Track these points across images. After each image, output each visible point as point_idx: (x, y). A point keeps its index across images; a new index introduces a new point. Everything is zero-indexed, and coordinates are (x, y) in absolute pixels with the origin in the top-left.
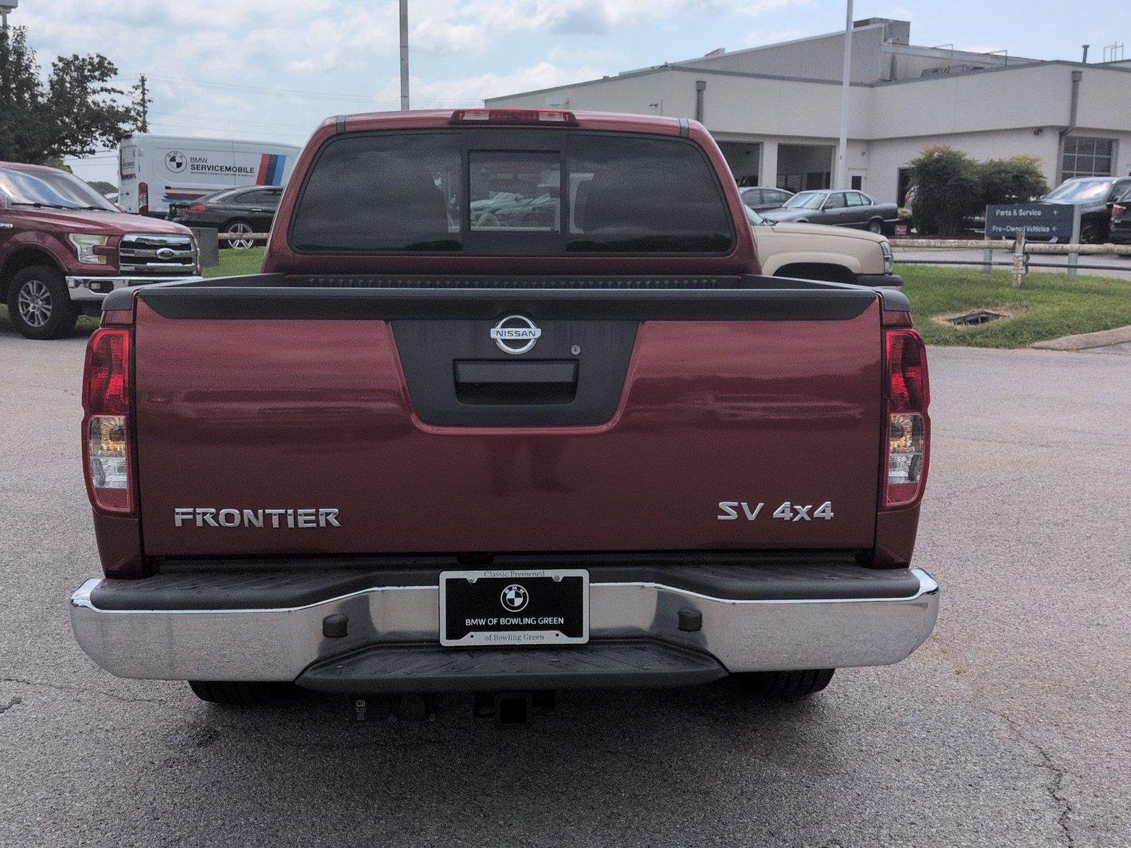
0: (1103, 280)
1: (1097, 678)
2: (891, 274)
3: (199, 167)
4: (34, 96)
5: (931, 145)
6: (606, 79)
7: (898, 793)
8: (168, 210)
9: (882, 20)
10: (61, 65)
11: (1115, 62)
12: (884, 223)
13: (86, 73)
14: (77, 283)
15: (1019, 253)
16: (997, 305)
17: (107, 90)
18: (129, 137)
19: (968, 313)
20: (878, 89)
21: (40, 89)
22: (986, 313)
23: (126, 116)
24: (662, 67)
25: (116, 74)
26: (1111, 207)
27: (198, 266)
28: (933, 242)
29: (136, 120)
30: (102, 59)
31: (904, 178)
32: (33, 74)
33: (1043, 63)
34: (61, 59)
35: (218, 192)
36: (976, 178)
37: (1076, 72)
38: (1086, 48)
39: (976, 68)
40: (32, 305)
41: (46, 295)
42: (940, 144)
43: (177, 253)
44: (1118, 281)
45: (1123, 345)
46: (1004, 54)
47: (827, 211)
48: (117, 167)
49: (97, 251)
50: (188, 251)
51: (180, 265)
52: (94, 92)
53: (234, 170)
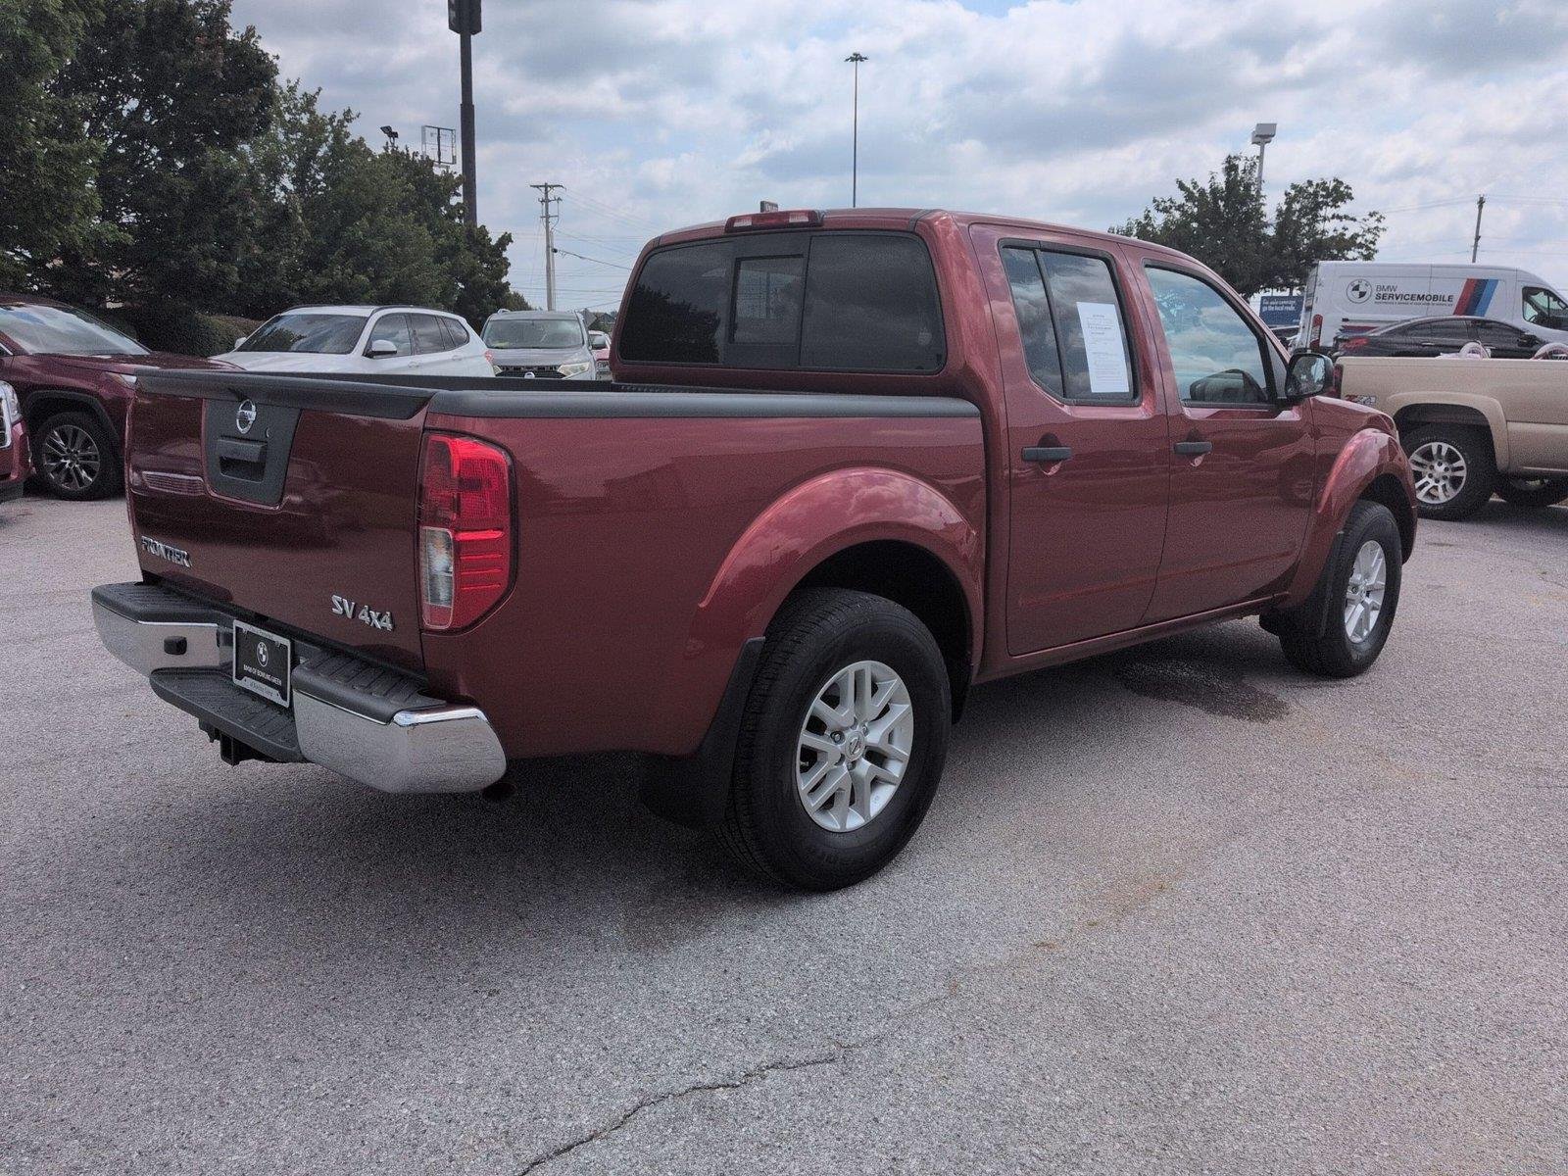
3: (1386, 296)
4: (1257, 228)
10: (1293, 192)
13: (1319, 199)
17: (1340, 218)
21: (1266, 219)
25: (1352, 199)
30: (1339, 182)
32: (1259, 205)
34: (1294, 187)
52: (1325, 219)
53: (1429, 298)
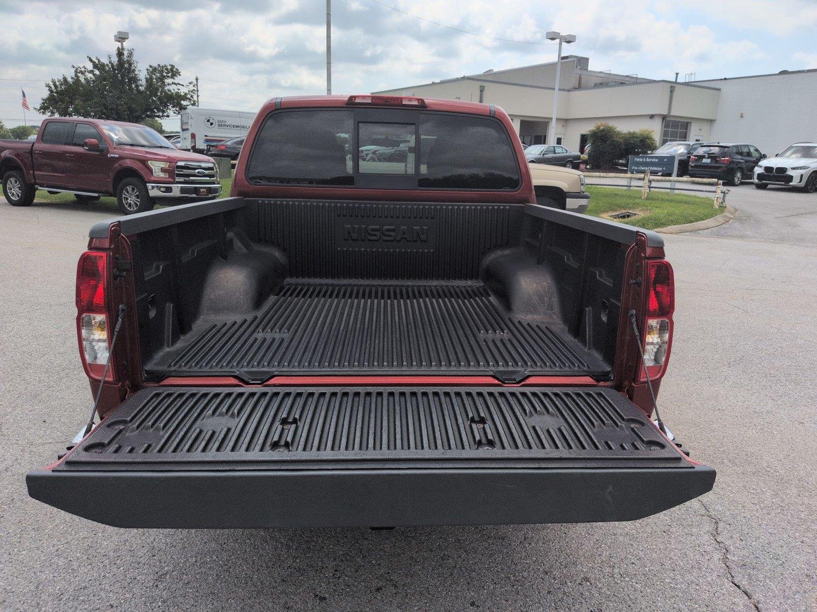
0: (688, 196)
1: (725, 448)
2: (584, 192)
3: (222, 125)
4: (137, 86)
5: (599, 123)
6: (433, 83)
7: (621, 539)
8: (206, 148)
9: (575, 56)
10: (151, 69)
11: (691, 82)
12: (574, 163)
13: (165, 74)
14: (153, 187)
15: (646, 181)
16: (635, 208)
17: (175, 84)
18: (185, 109)
19: (620, 212)
20: (572, 93)
21: (140, 82)
22: (629, 213)
23: (184, 98)
24: (462, 78)
25: (180, 75)
26: (689, 157)
27: (218, 179)
28: (602, 174)
29: (190, 100)
30: (173, 66)
31: (584, 139)
32: (136, 75)
33: (655, 81)
34: (151, 66)
35: (232, 139)
36: (621, 140)
37: (672, 86)
38: (677, 74)
39: (622, 83)
40: (129, 199)
41: (137, 194)
42: (603, 122)
43: (206, 172)
44: (695, 197)
45: (700, 231)
46: (636, 76)
47: (545, 156)
48: (179, 124)
49: (163, 170)
50: (212, 171)
51: (208, 178)
52: (169, 84)
53: (241, 127)
